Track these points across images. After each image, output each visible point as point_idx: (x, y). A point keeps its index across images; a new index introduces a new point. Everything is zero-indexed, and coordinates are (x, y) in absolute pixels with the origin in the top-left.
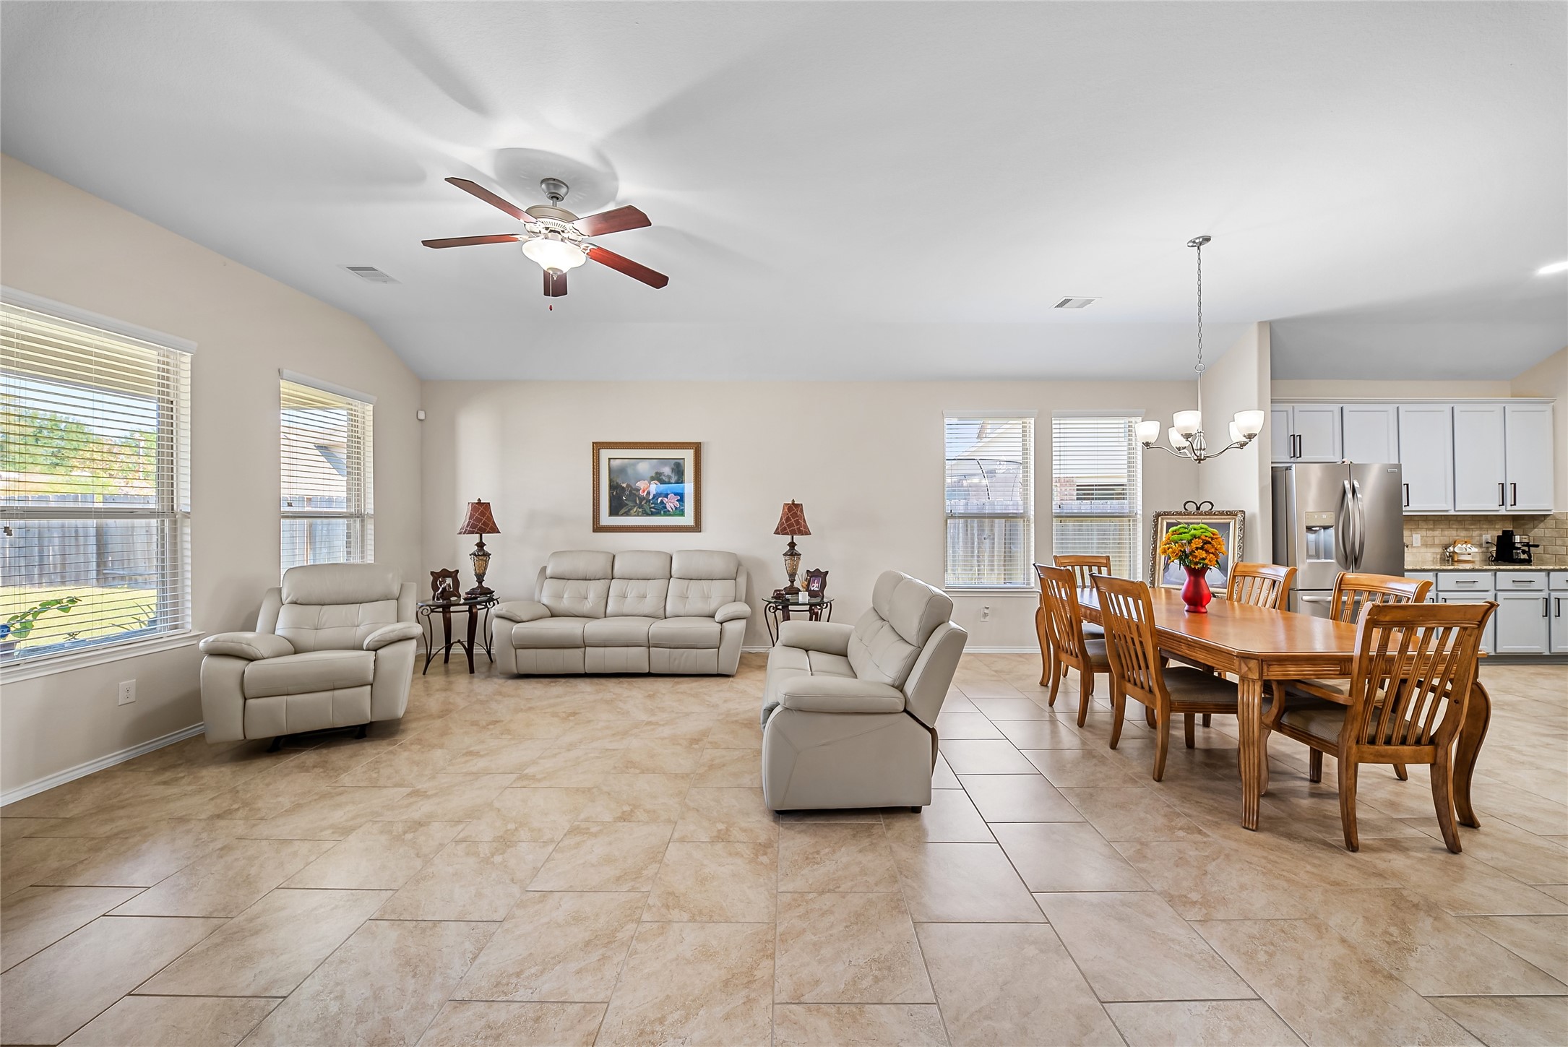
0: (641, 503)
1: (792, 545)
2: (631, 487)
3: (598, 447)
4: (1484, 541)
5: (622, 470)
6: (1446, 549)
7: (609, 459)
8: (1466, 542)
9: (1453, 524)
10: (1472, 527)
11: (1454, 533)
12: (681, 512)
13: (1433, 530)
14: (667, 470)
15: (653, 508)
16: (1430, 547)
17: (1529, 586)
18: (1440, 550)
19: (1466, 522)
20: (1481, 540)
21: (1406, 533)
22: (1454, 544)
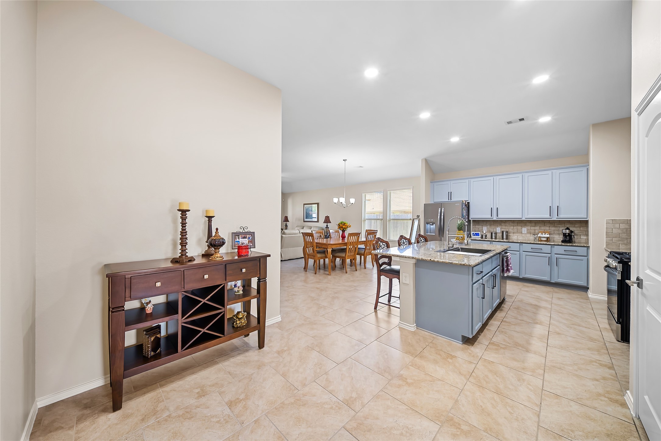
1: (327, 225)
3: (304, 204)
5: (308, 209)
17: (541, 251)
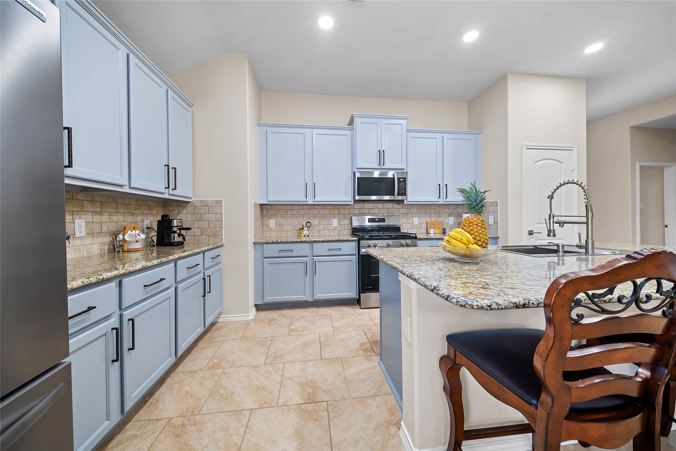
4: (145, 227)
6: (116, 237)
8: (134, 228)
9: (120, 208)
10: (137, 212)
11: (121, 218)
13: (100, 213)
16: (98, 237)
18: (107, 239)
19: (132, 207)
20: (143, 225)
21: (68, 218)
22: (124, 230)
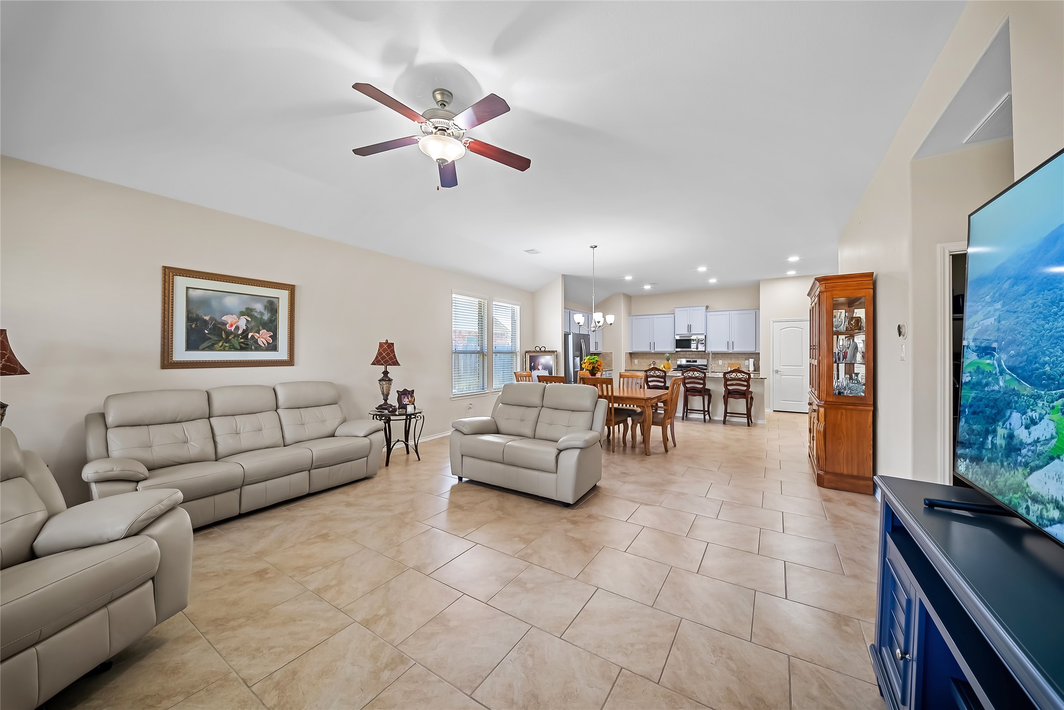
0: (227, 337)
1: (386, 373)
2: (216, 320)
3: (171, 273)
7: (187, 288)
12: (273, 347)
14: (259, 307)
15: (242, 343)
